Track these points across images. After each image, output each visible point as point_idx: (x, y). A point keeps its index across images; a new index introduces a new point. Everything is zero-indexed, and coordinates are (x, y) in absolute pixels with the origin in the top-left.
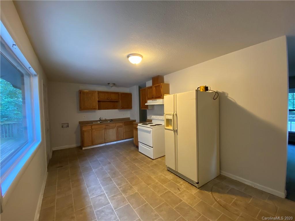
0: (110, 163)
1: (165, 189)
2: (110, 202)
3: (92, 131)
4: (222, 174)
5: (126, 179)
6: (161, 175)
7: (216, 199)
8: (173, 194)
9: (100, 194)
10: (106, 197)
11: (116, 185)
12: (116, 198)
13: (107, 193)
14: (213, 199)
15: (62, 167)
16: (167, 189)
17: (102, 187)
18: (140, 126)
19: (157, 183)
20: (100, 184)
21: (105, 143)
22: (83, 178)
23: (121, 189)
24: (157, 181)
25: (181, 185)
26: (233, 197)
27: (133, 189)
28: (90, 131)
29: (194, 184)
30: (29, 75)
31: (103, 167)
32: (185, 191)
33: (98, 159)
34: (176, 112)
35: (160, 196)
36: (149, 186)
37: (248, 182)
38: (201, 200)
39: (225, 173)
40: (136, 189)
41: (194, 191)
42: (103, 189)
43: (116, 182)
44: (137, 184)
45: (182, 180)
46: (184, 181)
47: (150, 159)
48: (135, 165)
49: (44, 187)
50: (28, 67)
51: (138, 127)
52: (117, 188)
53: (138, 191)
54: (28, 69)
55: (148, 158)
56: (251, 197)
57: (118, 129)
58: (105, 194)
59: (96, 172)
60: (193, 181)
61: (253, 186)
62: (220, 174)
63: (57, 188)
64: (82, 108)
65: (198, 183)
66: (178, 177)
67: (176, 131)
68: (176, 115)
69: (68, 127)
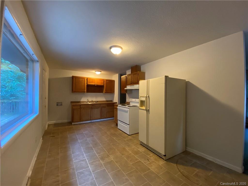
0: (93, 136)
1: (137, 159)
2: (89, 166)
3: (80, 110)
4: (187, 150)
5: (105, 149)
6: (135, 148)
7: (180, 170)
8: (143, 163)
9: (82, 160)
10: (87, 162)
11: (96, 154)
12: (95, 163)
13: (88, 159)
14: (178, 170)
15: (54, 136)
16: (138, 159)
17: (84, 154)
18: (120, 107)
19: (130, 154)
20: (83, 152)
21: (91, 120)
22: (70, 146)
23: (100, 156)
24: (130, 152)
25: (150, 157)
26: (196, 169)
27: (110, 157)
28: (79, 109)
29: (161, 156)
30: (33, 61)
31: (87, 138)
32: (153, 162)
33: (84, 132)
34: (149, 95)
35: (132, 164)
36: (124, 156)
37: (210, 158)
38: (167, 170)
39: (190, 149)
40: (112, 158)
41: (161, 162)
42: (85, 156)
43: (96, 151)
44: (113, 154)
45: (152, 153)
46: (154, 154)
47: (126, 135)
48: (113, 138)
49: (38, 151)
50: (32, 54)
51: (118, 107)
52: (97, 156)
53: (113, 159)
54: (32, 55)
55: (125, 134)
56: (211, 170)
57: (102, 109)
58: (86, 160)
59: (80, 143)
60: (161, 154)
61: (214, 162)
62: (186, 150)
63: (48, 153)
64: (74, 90)
65: (165, 156)
66: (149, 150)
67: (148, 111)
68: (149, 97)
69: (62, 105)
